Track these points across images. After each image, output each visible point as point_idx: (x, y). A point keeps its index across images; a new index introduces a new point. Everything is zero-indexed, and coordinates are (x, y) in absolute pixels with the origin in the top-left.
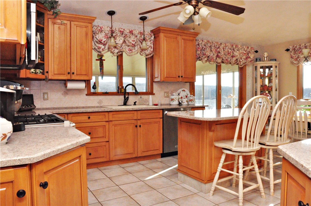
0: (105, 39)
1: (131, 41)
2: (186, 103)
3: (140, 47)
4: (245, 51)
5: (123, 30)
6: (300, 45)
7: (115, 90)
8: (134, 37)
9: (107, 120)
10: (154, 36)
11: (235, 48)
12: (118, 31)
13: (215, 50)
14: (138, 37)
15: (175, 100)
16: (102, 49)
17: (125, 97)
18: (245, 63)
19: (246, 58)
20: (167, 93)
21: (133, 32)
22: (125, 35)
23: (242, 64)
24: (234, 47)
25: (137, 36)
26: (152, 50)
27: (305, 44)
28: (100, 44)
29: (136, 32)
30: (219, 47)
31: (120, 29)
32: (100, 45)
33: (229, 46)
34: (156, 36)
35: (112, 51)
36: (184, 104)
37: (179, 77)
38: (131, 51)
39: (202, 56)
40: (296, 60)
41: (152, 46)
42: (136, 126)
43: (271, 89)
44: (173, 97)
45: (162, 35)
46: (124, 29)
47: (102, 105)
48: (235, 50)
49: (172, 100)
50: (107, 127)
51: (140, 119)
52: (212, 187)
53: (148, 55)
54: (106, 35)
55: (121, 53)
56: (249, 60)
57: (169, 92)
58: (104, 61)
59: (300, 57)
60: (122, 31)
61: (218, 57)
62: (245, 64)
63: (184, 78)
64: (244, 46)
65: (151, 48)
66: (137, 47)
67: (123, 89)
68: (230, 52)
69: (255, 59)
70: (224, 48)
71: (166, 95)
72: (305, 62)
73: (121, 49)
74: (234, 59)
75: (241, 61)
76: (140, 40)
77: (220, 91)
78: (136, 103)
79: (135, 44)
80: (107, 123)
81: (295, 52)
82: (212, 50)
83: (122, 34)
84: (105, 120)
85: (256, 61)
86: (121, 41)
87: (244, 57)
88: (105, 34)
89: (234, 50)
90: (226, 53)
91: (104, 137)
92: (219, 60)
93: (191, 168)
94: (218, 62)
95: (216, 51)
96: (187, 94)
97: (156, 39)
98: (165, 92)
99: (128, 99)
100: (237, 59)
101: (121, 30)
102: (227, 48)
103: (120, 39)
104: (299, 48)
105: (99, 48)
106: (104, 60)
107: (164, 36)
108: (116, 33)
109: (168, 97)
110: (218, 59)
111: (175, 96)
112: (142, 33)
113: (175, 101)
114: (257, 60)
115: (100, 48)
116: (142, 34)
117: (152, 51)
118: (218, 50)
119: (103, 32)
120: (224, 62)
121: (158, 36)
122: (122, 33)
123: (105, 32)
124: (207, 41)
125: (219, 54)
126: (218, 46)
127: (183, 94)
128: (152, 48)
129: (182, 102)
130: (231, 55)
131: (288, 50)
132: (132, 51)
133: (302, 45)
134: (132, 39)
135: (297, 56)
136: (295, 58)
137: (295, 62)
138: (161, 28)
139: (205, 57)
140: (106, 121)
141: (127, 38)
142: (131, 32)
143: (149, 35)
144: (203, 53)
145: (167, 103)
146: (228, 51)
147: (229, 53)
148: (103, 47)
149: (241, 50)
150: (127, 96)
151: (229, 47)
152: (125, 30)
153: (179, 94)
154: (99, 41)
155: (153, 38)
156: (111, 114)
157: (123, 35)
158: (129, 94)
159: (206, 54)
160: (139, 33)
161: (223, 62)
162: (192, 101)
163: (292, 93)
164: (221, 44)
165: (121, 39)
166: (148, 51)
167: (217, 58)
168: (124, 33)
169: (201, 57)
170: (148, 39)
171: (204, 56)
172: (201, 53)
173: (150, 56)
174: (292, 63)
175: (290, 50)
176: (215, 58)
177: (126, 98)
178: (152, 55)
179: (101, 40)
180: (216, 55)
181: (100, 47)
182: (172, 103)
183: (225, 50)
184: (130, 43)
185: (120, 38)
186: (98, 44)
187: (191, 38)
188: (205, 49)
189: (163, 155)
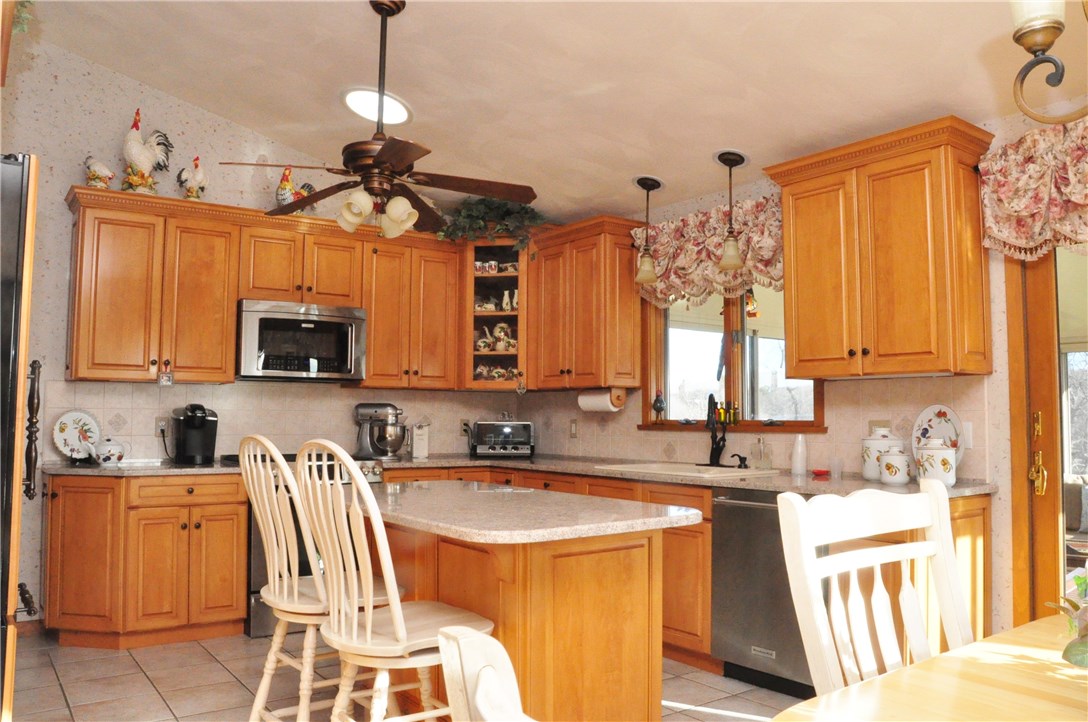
17: (714, 438)
37: (853, 354)
96: (956, 431)
98: (873, 423)
99: (724, 445)
153: (926, 431)
177: (718, 441)
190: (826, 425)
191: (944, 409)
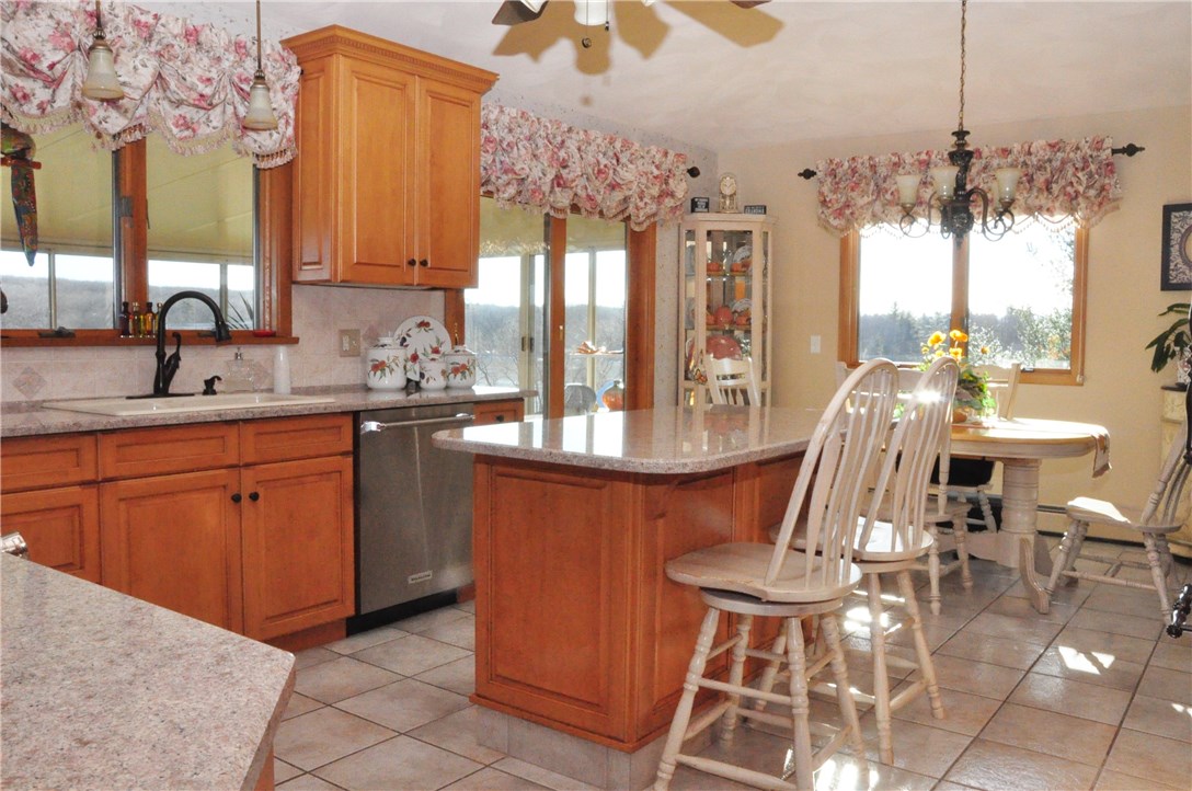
0: (59, 55)
1: (192, 79)
2: (441, 382)
3: (236, 114)
4: (657, 167)
5: (151, 21)
6: (853, 159)
7: (106, 320)
8: (206, 61)
9: (89, 476)
10: (299, 69)
11: (622, 151)
12: (126, 19)
13: (550, 153)
14: (226, 65)
15: (393, 365)
16: (36, 102)
17: (160, 356)
18: (654, 215)
19: (660, 196)
20: (352, 334)
21: (202, 38)
22: (159, 47)
23: (642, 219)
24: (618, 145)
25: (219, 59)
26: (290, 131)
27: (871, 158)
28: (28, 76)
29: (215, 39)
30: (563, 142)
31: (137, 12)
32: (27, 84)
33: (599, 141)
34: (309, 67)
35: (95, 120)
36: (432, 384)
37: (412, 263)
38: (188, 128)
39: (498, 178)
40: (840, 214)
41: (292, 114)
42: (237, 499)
43: (744, 322)
44: (380, 355)
45: (341, 66)
46: (156, 16)
47: (38, 397)
48: (624, 160)
49: (379, 367)
50: (90, 511)
51: (255, 464)
52: (663, 766)
53: (270, 156)
54: (62, 31)
55: (138, 135)
56: (669, 202)
57: (358, 331)
58: (35, 171)
59: (853, 202)
60: (146, 26)
61: (559, 185)
62: (652, 220)
63: (431, 268)
64: (652, 147)
65: (287, 122)
66: (218, 110)
67: (150, 316)
68: (605, 166)
69: (689, 203)
70: (583, 148)
71: (346, 346)
72: (903, 225)
73: (141, 117)
74: (618, 195)
75: (641, 204)
76: (236, 80)
77: (561, 327)
78: (217, 386)
79: (214, 95)
80: (92, 491)
81: (837, 183)
82: (538, 152)
83: (149, 39)
84: (78, 478)
85: (693, 211)
86: (146, 76)
87: (655, 191)
88: (52, 23)
89: (618, 161)
90: (590, 170)
91: (71, 564)
92: (563, 198)
93: (553, 689)
94: (559, 205)
95: (552, 157)
96: (438, 340)
97: (311, 84)
98: (343, 332)
99: (177, 366)
100: (626, 199)
101: (143, 19)
102: (593, 148)
103: (137, 63)
104: (849, 171)
105: (19, 95)
106: (38, 165)
107: (353, 72)
108: (117, 28)
109: (354, 353)
110: (558, 194)
111: (390, 352)
112: (245, 47)
113: (392, 371)
114: (694, 205)
115: (25, 97)
116: (244, 51)
117: (289, 140)
118: (562, 154)
119: (44, 16)
120: (580, 205)
121: (323, 70)
122: (147, 32)
123: (51, 17)
124: (520, 115)
125: (564, 172)
126: (559, 139)
127: (421, 341)
128: (292, 122)
129: (422, 376)
130: (608, 182)
131: (808, 174)
132: (194, 131)
133: (860, 161)
134: (199, 72)
135: (843, 199)
136: (836, 206)
137: (835, 223)
138: (339, 33)
139: (508, 184)
140: (83, 484)
141: (171, 63)
142: (192, 35)
143: (275, 60)
144: (501, 162)
145: (352, 382)
146: (598, 162)
147: (600, 171)
148: (42, 94)
149: (641, 161)
150: (169, 351)
151: (598, 146)
152: (163, 21)
153: (404, 340)
154: (23, 59)
155: (294, 76)
156: (109, 443)
157: (153, 44)
158: (179, 338)
159: (517, 168)
160: (229, 46)
161: (575, 208)
162: (463, 373)
163: (819, 337)
164: (570, 130)
165: (145, 66)
166: (271, 135)
167: (557, 189)
168: (156, 37)
169: (493, 178)
170: (273, 78)
171: (505, 177)
172: (494, 161)
173: (279, 161)
174: (825, 225)
175: (818, 173)
176: (546, 188)
177: (166, 359)
178: (288, 157)
179: (35, 57)
180: (551, 176)
181: (28, 91)
182: (376, 381)
183: (584, 156)
184: (191, 88)
185: (140, 57)
186: (17, 76)
187: (464, 95)
188: (512, 148)
189: (361, 624)
190: (294, 335)
191: (427, 319)
